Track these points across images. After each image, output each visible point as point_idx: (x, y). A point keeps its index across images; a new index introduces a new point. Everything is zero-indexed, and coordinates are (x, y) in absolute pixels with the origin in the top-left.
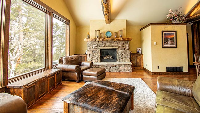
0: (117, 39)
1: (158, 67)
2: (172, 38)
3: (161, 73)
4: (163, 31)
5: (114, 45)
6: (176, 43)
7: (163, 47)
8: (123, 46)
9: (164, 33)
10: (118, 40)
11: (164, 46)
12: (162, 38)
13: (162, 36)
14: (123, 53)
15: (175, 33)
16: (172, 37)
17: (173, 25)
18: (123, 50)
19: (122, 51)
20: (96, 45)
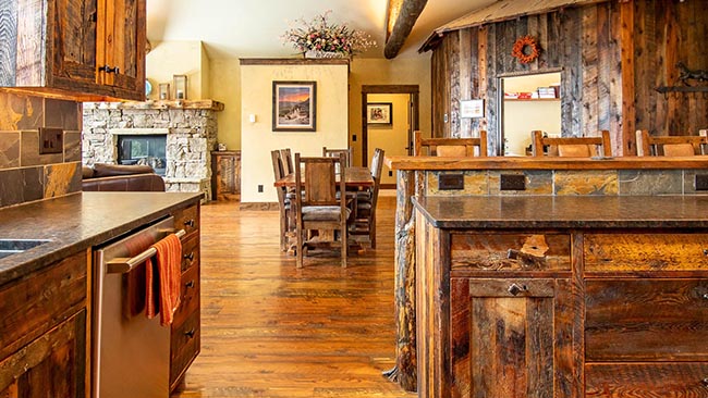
0: (163, 103)
1: (261, 189)
2: (303, 103)
3: (265, 204)
4: (275, 83)
5: (157, 121)
6: (315, 117)
7: (275, 130)
8: (187, 125)
9: (278, 86)
10: (169, 107)
11: (278, 126)
12: (274, 102)
13: (274, 98)
14: (186, 150)
15: (311, 87)
16: (304, 99)
17: (308, 64)
18: (186, 140)
19: (184, 140)
20: (102, 123)
